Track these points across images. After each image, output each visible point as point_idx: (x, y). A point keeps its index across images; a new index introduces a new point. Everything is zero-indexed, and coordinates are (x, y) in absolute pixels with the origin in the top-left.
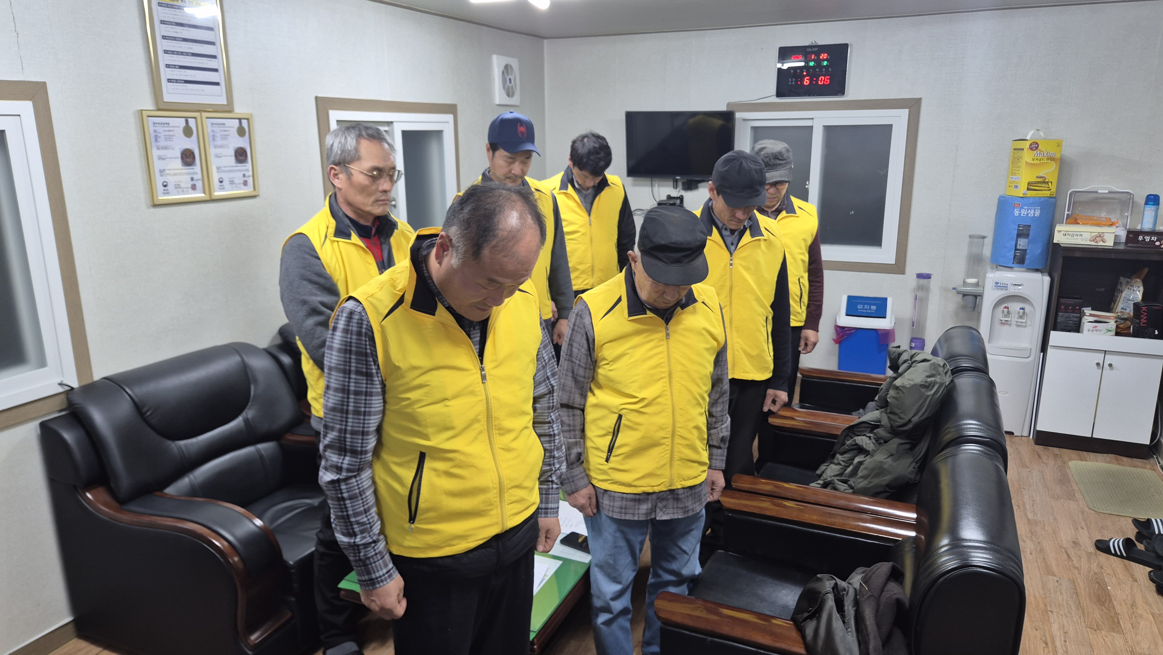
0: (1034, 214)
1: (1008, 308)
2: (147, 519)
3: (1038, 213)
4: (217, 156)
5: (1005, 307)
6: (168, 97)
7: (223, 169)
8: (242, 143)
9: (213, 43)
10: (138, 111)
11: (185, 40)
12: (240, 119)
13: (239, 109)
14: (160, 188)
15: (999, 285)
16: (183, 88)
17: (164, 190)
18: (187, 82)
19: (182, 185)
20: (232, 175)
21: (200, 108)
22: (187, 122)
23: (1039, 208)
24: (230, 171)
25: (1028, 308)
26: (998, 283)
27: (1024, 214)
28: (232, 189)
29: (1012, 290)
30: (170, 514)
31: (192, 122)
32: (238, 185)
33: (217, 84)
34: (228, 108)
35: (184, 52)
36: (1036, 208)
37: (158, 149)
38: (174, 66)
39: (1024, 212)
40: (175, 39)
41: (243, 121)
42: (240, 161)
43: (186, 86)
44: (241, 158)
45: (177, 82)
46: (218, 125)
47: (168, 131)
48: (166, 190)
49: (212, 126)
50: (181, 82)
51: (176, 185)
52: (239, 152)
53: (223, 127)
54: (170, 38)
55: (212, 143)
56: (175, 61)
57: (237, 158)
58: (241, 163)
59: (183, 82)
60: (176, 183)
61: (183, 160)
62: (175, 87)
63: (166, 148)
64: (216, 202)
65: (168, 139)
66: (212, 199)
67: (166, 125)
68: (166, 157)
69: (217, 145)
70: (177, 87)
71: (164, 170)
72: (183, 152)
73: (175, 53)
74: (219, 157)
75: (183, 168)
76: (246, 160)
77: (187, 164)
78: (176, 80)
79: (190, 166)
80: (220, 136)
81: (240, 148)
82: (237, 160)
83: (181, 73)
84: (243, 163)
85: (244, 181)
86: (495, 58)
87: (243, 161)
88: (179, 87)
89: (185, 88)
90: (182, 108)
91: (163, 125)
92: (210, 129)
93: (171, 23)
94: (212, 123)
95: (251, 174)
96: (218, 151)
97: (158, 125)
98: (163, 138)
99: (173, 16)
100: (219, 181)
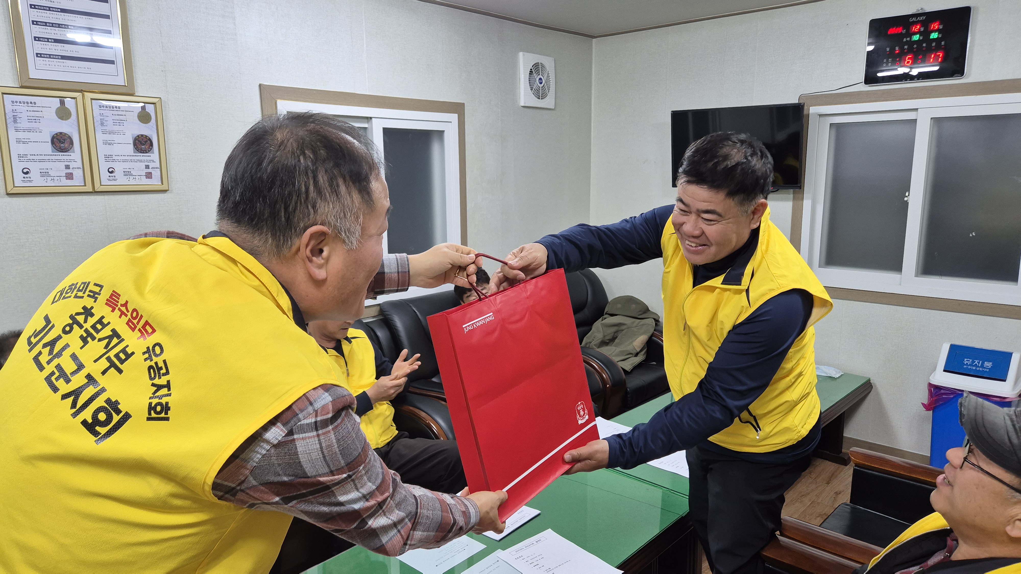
4: (106, 143)
6: (33, 74)
7: (116, 158)
12: (143, 104)
13: (144, 92)
14: (18, 176)
16: (59, 64)
17: (24, 177)
18: (63, 57)
19: (51, 173)
20: (127, 165)
21: (83, 89)
22: (62, 103)
24: (124, 161)
31: (69, 103)
32: (137, 177)
33: (112, 62)
35: (62, 25)
37: (17, 130)
38: (49, 40)
40: (49, 9)
41: (148, 105)
42: (141, 150)
43: (63, 62)
44: (144, 147)
45: (50, 58)
46: (110, 108)
47: (33, 111)
48: (27, 178)
49: (100, 109)
50: (57, 57)
51: (43, 173)
52: (140, 140)
53: (117, 111)
54: (42, 8)
55: (99, 129)
56: (49, 33)
57: (137, 146)
58: (143, 153)
59: (60, 57)
60: (42, 171)
61: (54, 145)
62: (48, 63)
63: (29, 130)
64: (104, 195)
65: (33, 121)
66: (97, 191)
67: (31, 105)
68: (29, 140)
69: (108, 131)
70: (50, 63)
71: (25, 155)
72: (55, 136)
73: (48, 24)
74: (110, 144)
75: (55, 154)
76: (151, 149)
77: (60, 150)
78: (50, 55)
79: (65, 152)
80: (113, 121)
81: (142, 135)
82: (137, 149)
83: (56, 48)
84: (146, 153)
85: (146, 173)
86: (524, 55)
87: (145, 150)
88: (53, 64)
89: (62, 64)
90: (55, 86)
91: (26, 104)
92: (97, 110)
94: (99, 106)
95: (159, 166)
96: (108, 137)
97: (18, 104)
98: (24, 118)
100: (109, 171)
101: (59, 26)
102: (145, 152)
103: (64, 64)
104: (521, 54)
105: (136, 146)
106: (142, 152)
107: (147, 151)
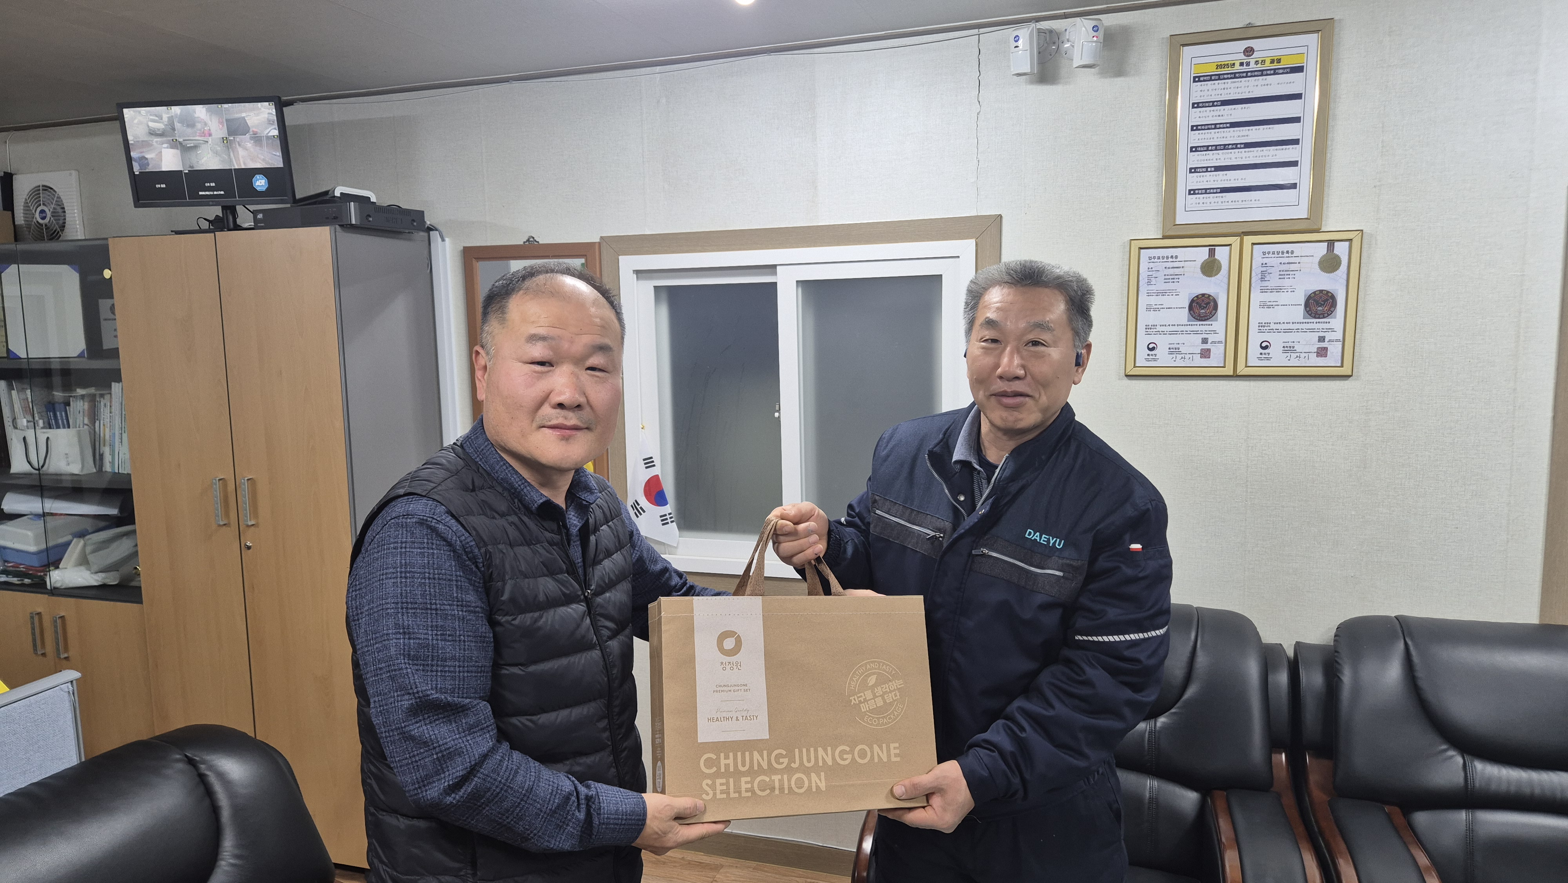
4: (1264, 305)
7: (1275, 327)
8: (1333, 283)
9: (1291, 121)
10: (1125, 240)
11: (1234, 125)
12: (1331, 243)
13: (1337, 225)
14: (1142, 352)
16: (1215, 200)
17: (1148, 355)
19: (1182, 349)
20: (1290, 337)
21: (1244, 230)
22: (1212, 253)
24: (1288, 331)
31: (1221, 254)
32: (1303, 355)
33: (1293, 186)
34: (1305, 227)
35: (1230, 144)
37: (1150, 294)
38: (1206, 169)
41: (1337, 243)
42: (1316, 313)
43: (1222, 197)
44: (1321, 309)
45: (1205, 193)
46: (1278, 254)
47: (1172, 268)
48: (1152, 355)
49: (1264, 256)
50: (1213, 191)
51: (1173, 348)
52: (1317, 298)
53: (1289, 257)
54: (1206, 127)
55: (1257, 285)
56: (1209, 160)
57: (1310, 308)
58: (1319, 318)
59: (1217, 190)
60: (1171, 346)
61: (1192, 312)
62: (1199, 201)
63: (1164, 293)
64: (1250, 380)
65: (1171, 281)
66: (1239, 374)
67: (1172, 260)
68: (1162, 306)
69: (1269, 288)
70: (1204, 200)
71: (1154, 325)
72: (1195, 299)
73: (1210, 148)
74: (1269, 307)
75: (1191, 323)
76: (1332, 312)
77: (1198, 318)
78: (1205, 189)
79: (1205, 320)
80: (1279, 273)
81: (1321, 291)
82: (1310, 312)
83: (1218, 178)
84: (1324, 317)
85: (1318, 348)
87: (1323, 314)
88: (1208, 201)
89: (1220, 200)
90: (1206, 232)
91: (1165, 260)
92: (1258, 260)
93: (1213, 104)
94: (1263, 252)
95: (1341, 338)
96: (1268, 297)
97: (1156, 260)
98: (1161, 279)
99: (1219, 92)
100: (1262, 347)
101: (1225, 147)
102: (1322, 316)
103: (1223, 200)
105: (1308, 309)
106: (1318, 316)
107: (1326, 315)
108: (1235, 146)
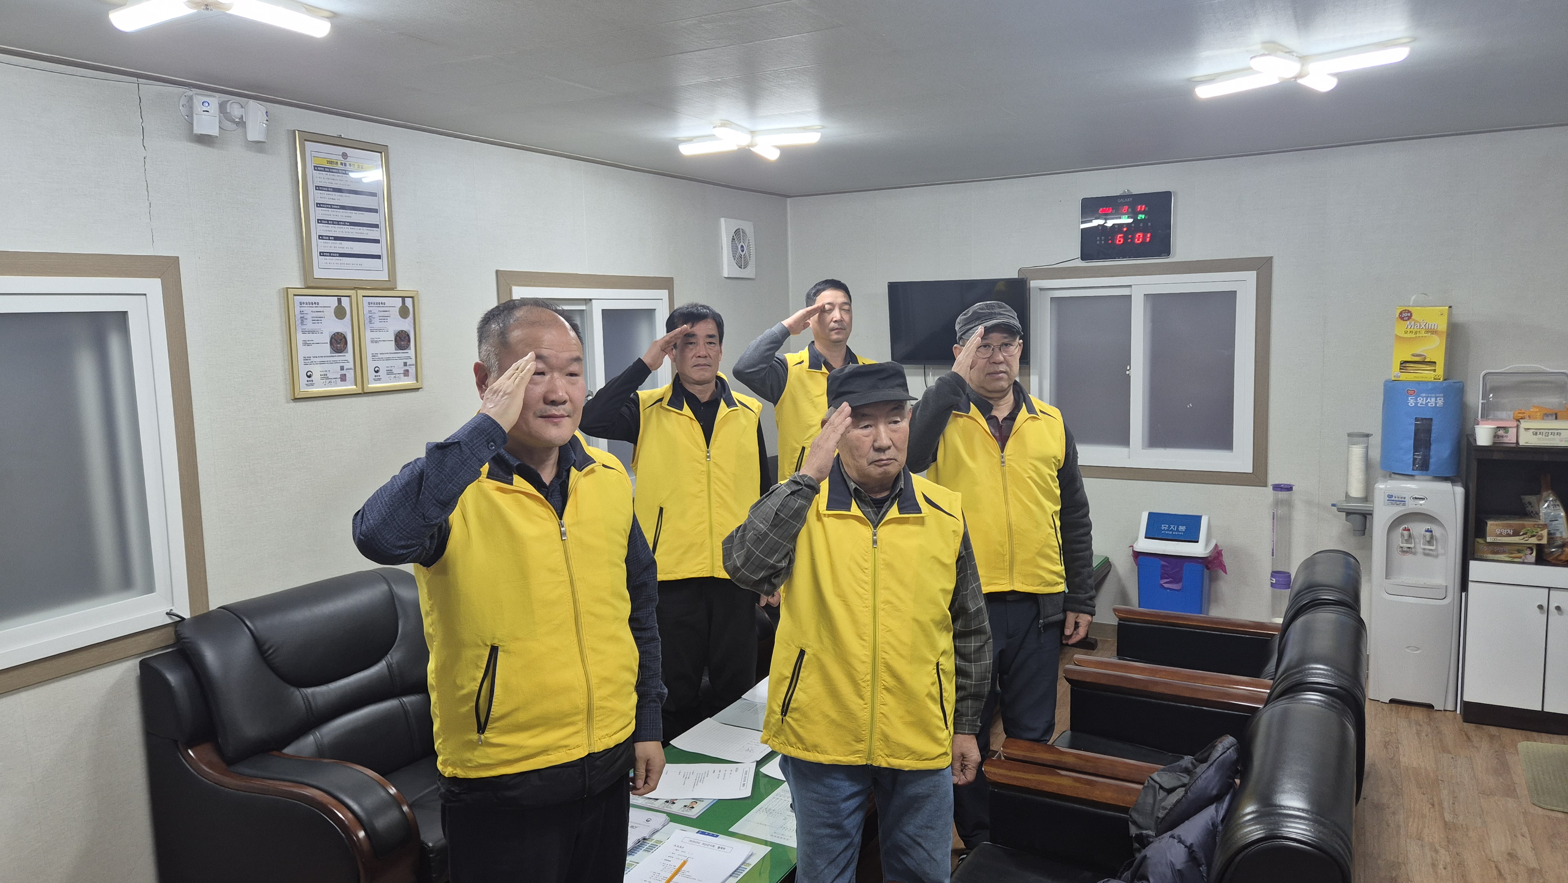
0: (1436, 404)
1: (1409, 530)
2: (258, 783)
3: (1440, 402)
4: (374, 341)
5: (1405, 529)
6: (318, 273)
7: (380, 356)
8: (406, 325)
9: (376, 211)
10: (283, 288)
11: (343, 207)
12: (403, 298)
13: (403, 285)
14: (303, 379)
15: (1393, 498)
16: (337, 261)
17: (308, 381)
18: (340, 255)
19: (330, 376)
20: (390, 363)
21: (357, 286)
22: (339, 301)
23: (1442, 395)
24: (388, 359)
25: (1437, 531)
26: (1392, 496)
27: (1421, 404)
28: (390, 381)
29: (1412, 506)
30: (288, 778)
31: (345, 302)
32: (397, 376)
33: (379, 257)
34: (389, 286)
35: (341, 221)
36: (1437, 395)
37: (304, 332)
38: (329, 238)
39: (1420, 400)
40: (331, 206)
41: (406, 299)
42: (401, 347)
43: (342, 260)
44: (403, 343)
45: (330, 256)
46: (377, 304)
47: (316, 312)
48: (310, 381)
49: (370, 306)
50: (336, 255)
52: (401, 336)
53: (382, 307)
54: (325, 206)
55: (368, 326)
56: (330, 231)
58: (403, 350)
59: (338, 255)
60: (323, 374)
61: (332, 347)
62: (328, 261)
63: (313, 332)
64: (368, 396)
65: (316, 322)
66: (365, 392)
67: (315, 306)
68: (313, 342)
69: (375, 329)
70: (330, 261)
71: (309, 358)
72: (334, 336)
73: (329, 222)
74: (376, 342)
75: (333, 355)
76: (409, 345)
77: (337, 351)
78: (330, 253)
79: (341, 352)
80: (379, 318)
81: (402, 331)
82: (398, 346)
83: (336, 245)
84: (405, 349)
85: (404, 370)
86: (725, 221)
87: (404, 347)
88: (333, 262)
89: (339, 262)
90: (335, 285)
91: (311, 305)
92: (367, 309)
93: (327, 189)
94: (369, 303)
95: (414, 363)
96: (375, 335)
97: (305, 305)
98: (310, 319)
99: (331, 181)
100: (375, 371)
101: (338, 223)
104: (723, 220)
105: (396, 344)
106: (401, 349)
107: (406, 347)
108: (345, 223)
